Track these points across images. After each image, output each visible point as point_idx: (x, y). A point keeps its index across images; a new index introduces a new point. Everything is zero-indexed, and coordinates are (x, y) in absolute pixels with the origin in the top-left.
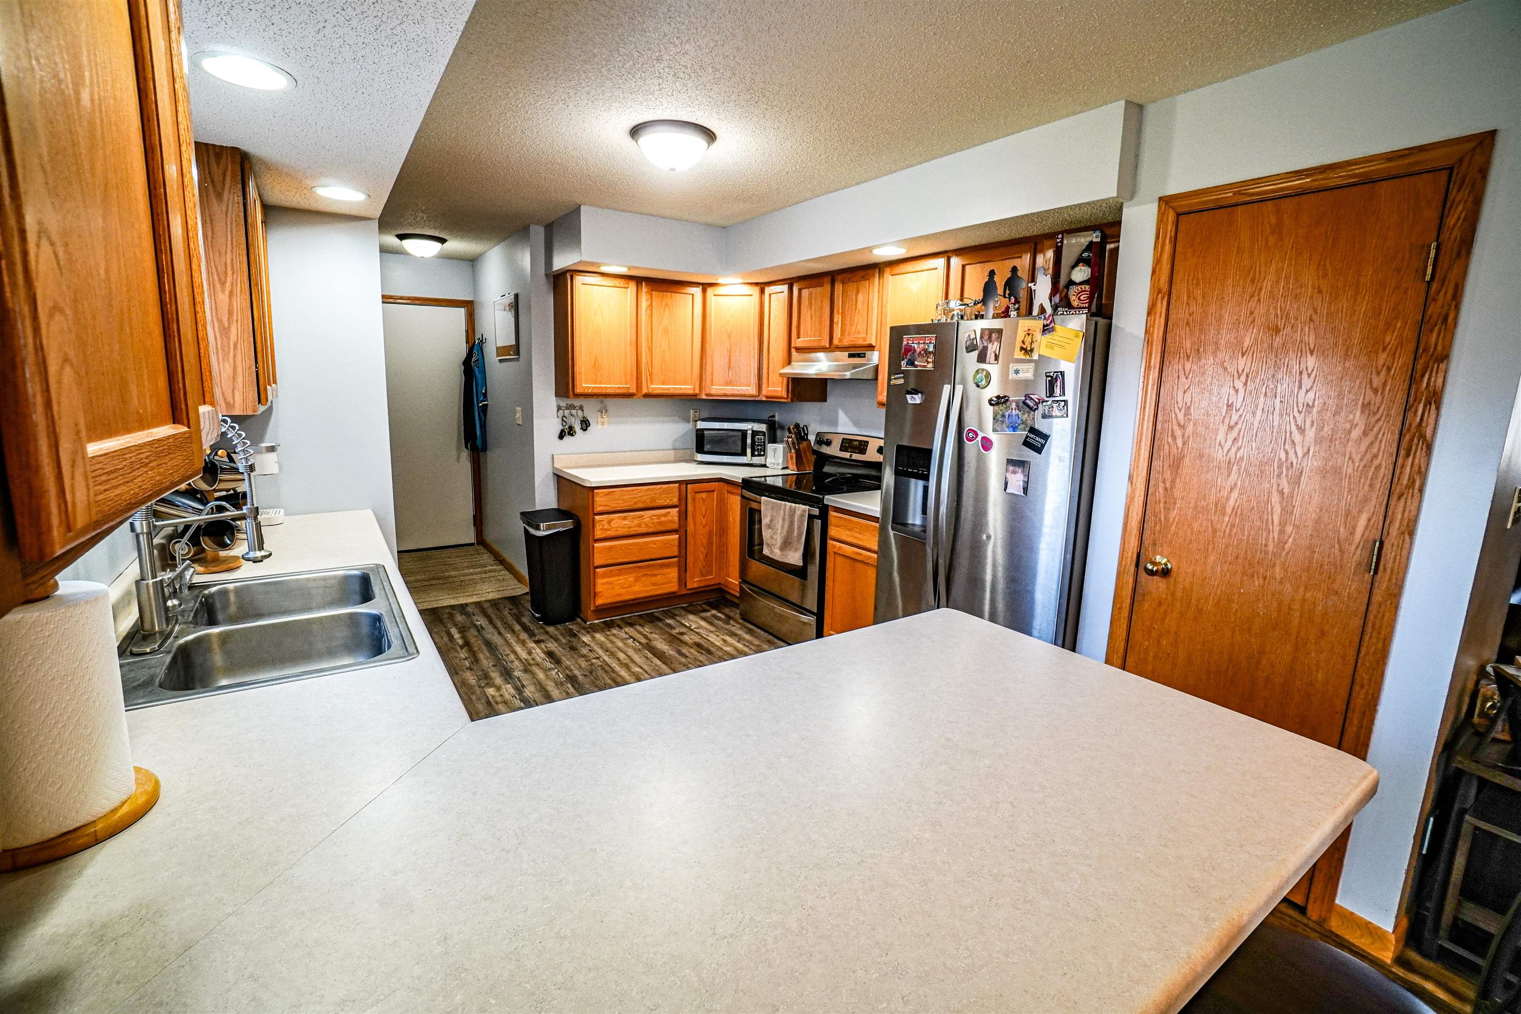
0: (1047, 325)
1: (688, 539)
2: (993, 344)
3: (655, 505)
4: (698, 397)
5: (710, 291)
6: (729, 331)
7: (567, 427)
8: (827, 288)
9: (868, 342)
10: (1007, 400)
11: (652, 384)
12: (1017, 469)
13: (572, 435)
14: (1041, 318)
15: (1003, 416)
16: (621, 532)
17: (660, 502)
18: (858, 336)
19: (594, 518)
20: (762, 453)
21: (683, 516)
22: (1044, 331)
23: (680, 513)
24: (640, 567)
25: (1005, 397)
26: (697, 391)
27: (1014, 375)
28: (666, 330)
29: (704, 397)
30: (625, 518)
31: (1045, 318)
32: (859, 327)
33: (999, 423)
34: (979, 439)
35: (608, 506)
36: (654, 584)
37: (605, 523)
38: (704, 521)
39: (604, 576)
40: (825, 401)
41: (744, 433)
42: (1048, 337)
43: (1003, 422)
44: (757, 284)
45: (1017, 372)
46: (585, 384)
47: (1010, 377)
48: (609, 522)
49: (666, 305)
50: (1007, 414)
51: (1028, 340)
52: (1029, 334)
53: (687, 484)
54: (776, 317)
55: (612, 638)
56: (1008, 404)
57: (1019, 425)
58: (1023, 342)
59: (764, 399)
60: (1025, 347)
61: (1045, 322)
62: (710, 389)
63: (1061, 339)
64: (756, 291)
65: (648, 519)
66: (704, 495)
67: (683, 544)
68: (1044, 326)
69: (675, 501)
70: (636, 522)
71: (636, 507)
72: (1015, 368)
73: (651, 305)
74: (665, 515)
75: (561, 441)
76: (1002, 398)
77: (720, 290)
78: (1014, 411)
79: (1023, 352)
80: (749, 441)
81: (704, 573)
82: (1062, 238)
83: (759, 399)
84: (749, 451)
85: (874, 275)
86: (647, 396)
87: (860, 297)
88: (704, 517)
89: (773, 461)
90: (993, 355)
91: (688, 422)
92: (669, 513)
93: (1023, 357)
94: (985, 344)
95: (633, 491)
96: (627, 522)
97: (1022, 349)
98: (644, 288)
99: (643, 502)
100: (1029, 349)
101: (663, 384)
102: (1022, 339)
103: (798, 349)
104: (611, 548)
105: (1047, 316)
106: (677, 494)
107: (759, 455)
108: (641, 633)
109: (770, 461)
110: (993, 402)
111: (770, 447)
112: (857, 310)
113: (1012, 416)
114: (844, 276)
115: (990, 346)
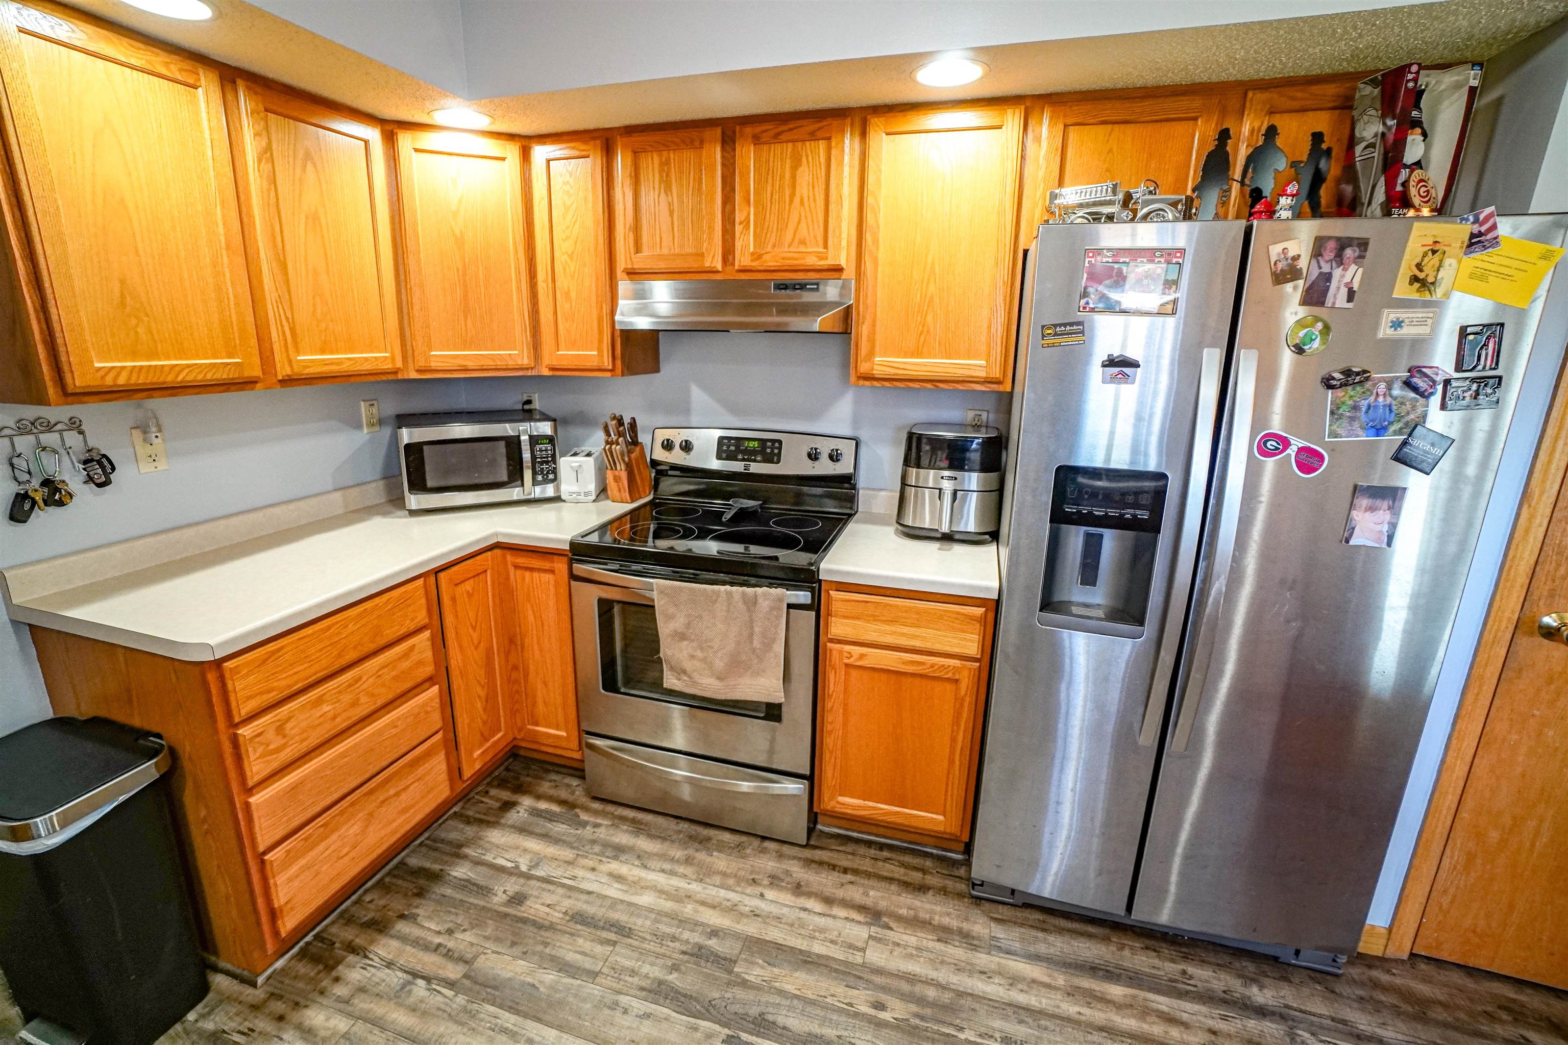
0: (1480, 234)
1: (455, 686)
2: (1345, 270)
3: (382, 642)
4: (400, 376)
5: (405, 141)
6: (458, 233)
7: (36, 483)
8: (715, 152)
9: (830, 262)
10: (1367, 379)
11: (298, 353)
12: (1378, 502)
13: (61, 503)
14: (1467, 220)
15: (1355, 408)
16: (314, 739)
17: (391, 633)
18: (802, 249)
19: (235, 735)
20: (551, 476)
21: (440, 641)
22: (1471, 245)
23: (433, 638)
24: (371, 792)
25: (1365, 372)
26: (399, 364)
27: (1390, 332)
28: (314, 219)
29: (414, 375)
30: (319, 701)
31: (1476, 221)
32: (803, 231)
33: (1345, 422)
34: (1292, 451)
35: (272, 690)
36: (404, 811)
37: (271, 734)
38: (475, 636)
39: (291, 858)
40: (657, 370)
41: (513, 444)
42: (1479, 258)
43: (1352, 419)
44: (511, 137)
45: (1397, 324)
46: (100, 361)
47: (1381, 335)
48: (280, 729)
49: (308, 156)
50: (1364, 404)
51: (1431, 262)
52: (1434, 252)
53: (436, 573)
54: (567, 209)
55: (362, 1004)
56: (1368, 385)
57: (1391, 423)
58: (1419, 266)
59: (546, 372)
60: (1421, 276)
61: (1476, 229)
62: (428, 358)
63: (1507, 262)
64: (512, 152)
65: (371, 680)
66: (468, 586)
67: (448, 700)
68: (1473, 236)
69: (422, 617)
70: (347, 698)
71: (344, 661)
72: (1393, 317)
73: (269, 148)
74: (406, 655)
75: (21, 527)
76: (1358, 374)
77: (427, 140)
78: (1381, 399)
79: (1417, 285)
80: (527, 456)
81: (486, 733)
82: (1418, 73)
83: (534, 373)
84: (528, 475)
85: (843, 132)
86: (288, 382)
87: (804, 176)
88: (474, 628)
89: (575, 488)
90: (1344, 291)
91: (359, 426)
92: (412, 648)
93: (1416, 296)
94: (1326, 268)
95: (329, 628)
96: (326, 708)
97: (1415, 279)
98: (244, 102)
99: (355, 648)
100: (1430, 279)
101: (323, 352)
102: (1418, 260)
103: (632, 274)
104: (294, 788)
105: (1482, 217)
106: (423, 601)
107: (546, 481)
108: (416, 943)
109: (567, 487)
110: (1333, 382)
111: (566, 464)
112: (797, 200)
113: (1376, 407)
114: (758, 129)
115: (1337, 273)
